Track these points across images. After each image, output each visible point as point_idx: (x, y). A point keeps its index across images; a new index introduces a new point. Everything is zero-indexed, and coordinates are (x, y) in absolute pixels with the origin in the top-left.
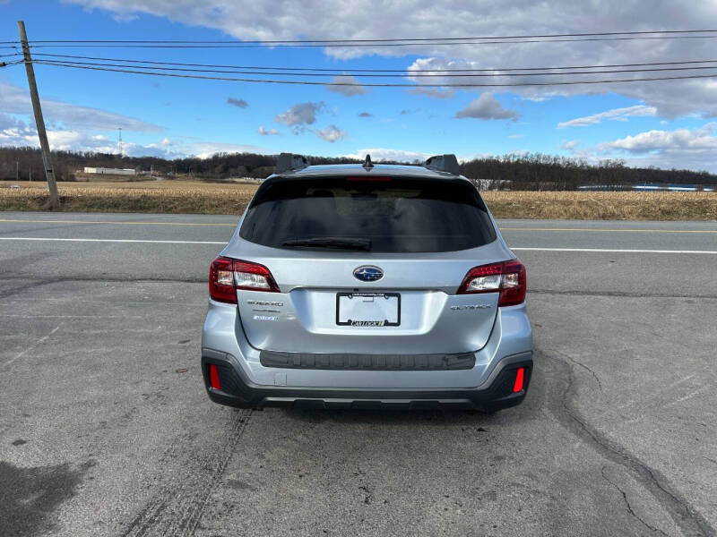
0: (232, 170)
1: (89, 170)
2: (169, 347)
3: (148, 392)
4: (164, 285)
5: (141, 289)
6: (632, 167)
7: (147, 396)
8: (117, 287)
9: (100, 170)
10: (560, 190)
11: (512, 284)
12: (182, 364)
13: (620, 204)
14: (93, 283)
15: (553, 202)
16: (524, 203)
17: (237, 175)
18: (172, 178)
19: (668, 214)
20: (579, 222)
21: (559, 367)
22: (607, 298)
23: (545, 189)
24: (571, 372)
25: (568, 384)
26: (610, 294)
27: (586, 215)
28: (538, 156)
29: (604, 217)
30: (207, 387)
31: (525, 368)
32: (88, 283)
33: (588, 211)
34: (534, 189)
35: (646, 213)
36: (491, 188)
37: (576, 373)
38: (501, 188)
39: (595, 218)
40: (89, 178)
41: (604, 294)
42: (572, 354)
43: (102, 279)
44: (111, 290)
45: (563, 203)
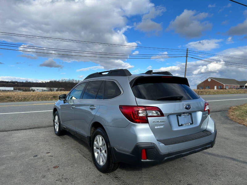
2: (32, 160)
3: (57, 179)
12: (51, 165)
28: (73, 80)
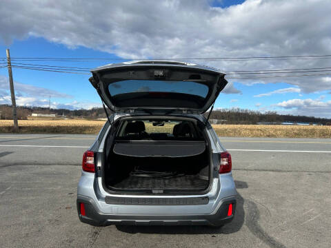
0: (100, 115)
1: (34, 115)
2: (63, 196)
3: (51, 218)
4: (64, 166)
5: (52, 169)
6: (280, 114)
7: (50, 221)
8: (41, 168)
9: (39, 115)
10: (249, 124)
11: (225, 163)
12: (69, 205)
13: (276, 130)
14: (30, 166)
15: (246, 129)
16: (233, 130)
17: (102, 117)
18: (73, 118)
19: (298, 135)
20: (258, 138)
21: (251, 205)
22: (271, 173)
23: (242, 124)
24: (256, 207)
25: (256, 214)
26: (273, 171)
27: (261, 135)
28: (239, 109)
29: (269, 136)
30: (79, 214)
31: (233, 204)
32: (27, 166)
33: (262, 134)
34: (237, 124)
35: (288, 134)
36: (218, 123)
37: (259, 208)
38: (223, 123)
39: (265, 137)
40: (34, 118)
41: (270, 170)
42: (256, 199)
43: (35, 164)
44: (38, 169)
45: (251, 130)
